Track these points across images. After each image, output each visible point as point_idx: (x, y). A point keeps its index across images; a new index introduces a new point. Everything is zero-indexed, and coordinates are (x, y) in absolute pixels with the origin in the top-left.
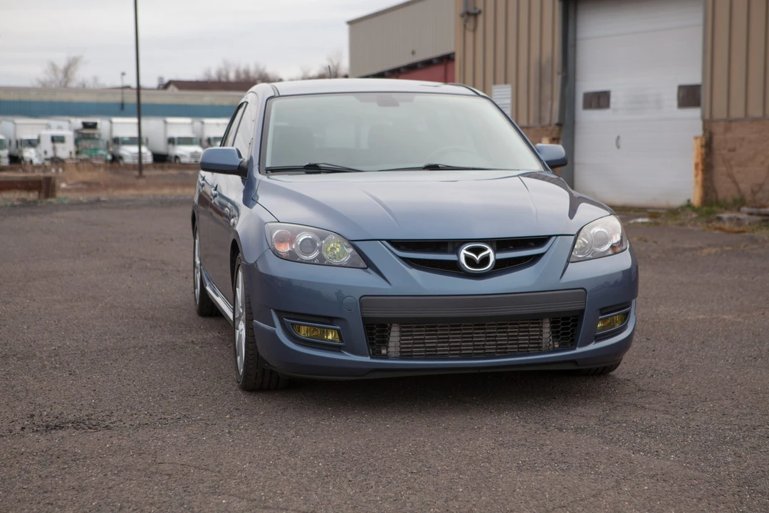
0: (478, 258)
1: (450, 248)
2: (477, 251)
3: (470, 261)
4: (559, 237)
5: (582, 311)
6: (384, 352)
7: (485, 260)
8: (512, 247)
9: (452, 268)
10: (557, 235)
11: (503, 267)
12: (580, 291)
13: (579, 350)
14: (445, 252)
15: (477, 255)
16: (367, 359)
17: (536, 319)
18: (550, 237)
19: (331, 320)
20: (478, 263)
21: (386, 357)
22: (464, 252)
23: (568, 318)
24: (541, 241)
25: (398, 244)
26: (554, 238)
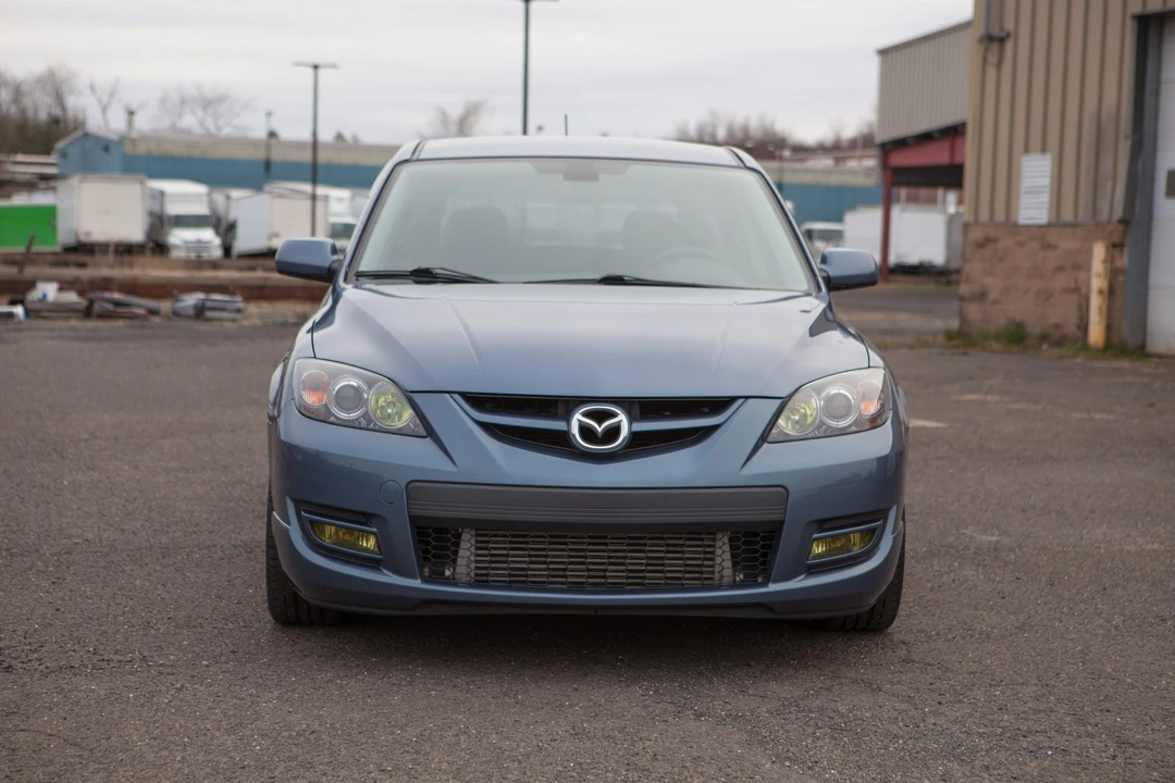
0: (599, 429)
1: (561, 410)
2: (600, 416)
3: (586, 432)
4: (750, 400)
5: (781, 523)
6: (448, 573)
7: (614, 432)
8: (668, 413)
9: (558, 443)
10: (747, 398)
11: (641, 444)
12: (777, 492)
13: (773, 587)
14: (554, 416)
15: (600, 423)
16: (417, 583)
17: (702, 532)
18: (733, 399)
19: (365, 518)
20: (600, 436)
21: (452, 582)
22: (578, 417)
23: (756, 534)
24: (718, 405)
25: (478, 401)
26: (741, 401)
